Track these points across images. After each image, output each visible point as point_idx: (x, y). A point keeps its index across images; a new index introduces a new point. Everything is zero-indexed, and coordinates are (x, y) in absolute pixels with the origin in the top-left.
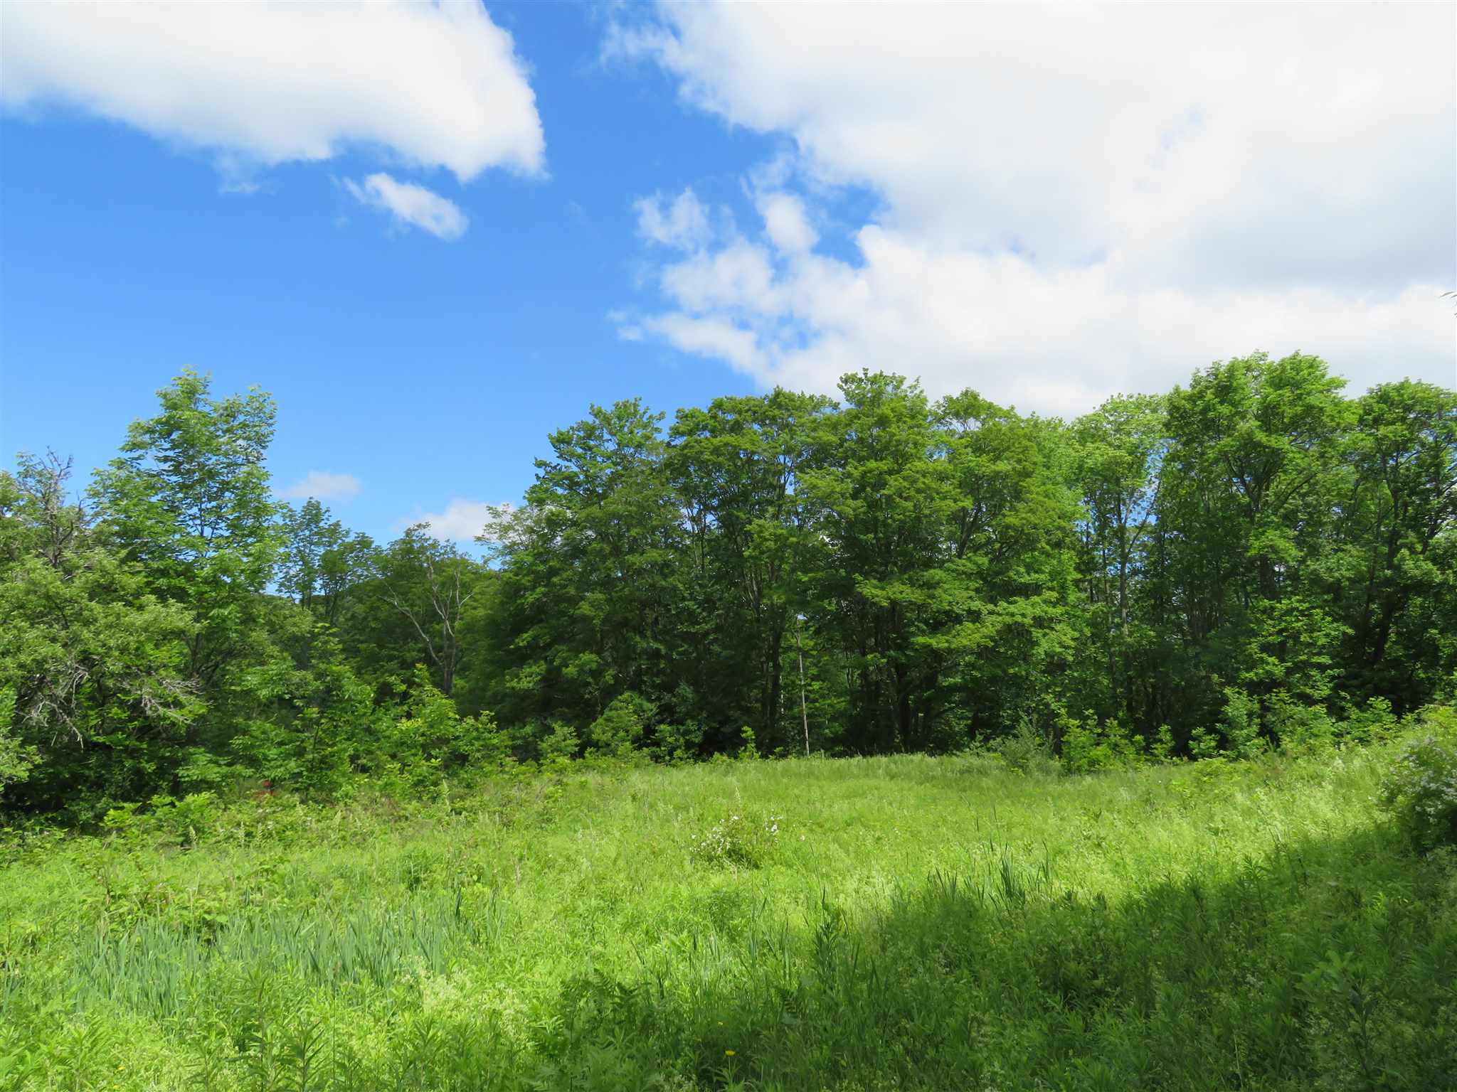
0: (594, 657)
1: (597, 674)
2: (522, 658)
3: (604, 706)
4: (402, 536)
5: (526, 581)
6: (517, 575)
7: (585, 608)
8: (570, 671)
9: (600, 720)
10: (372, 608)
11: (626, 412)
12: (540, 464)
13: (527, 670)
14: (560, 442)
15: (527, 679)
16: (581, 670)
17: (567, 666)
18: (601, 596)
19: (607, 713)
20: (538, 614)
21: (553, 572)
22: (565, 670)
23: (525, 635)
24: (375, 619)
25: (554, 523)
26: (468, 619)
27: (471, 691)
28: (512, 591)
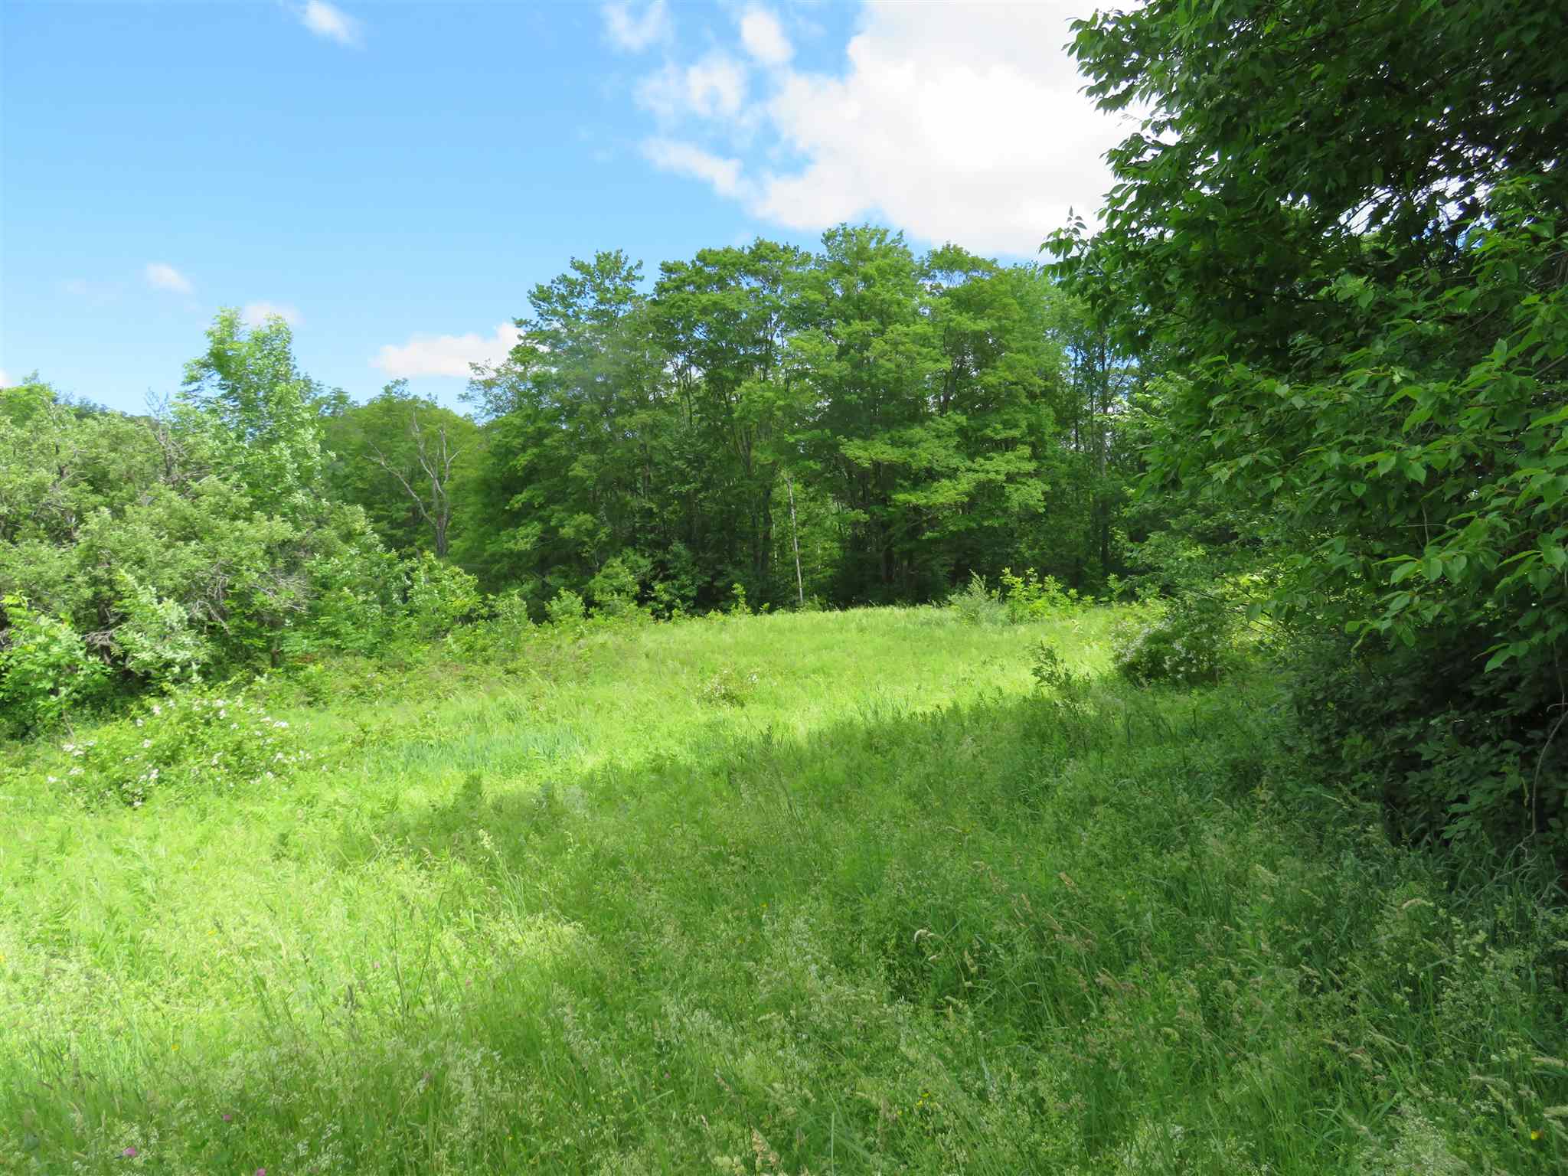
0: (588, 517)
1: (591, 534)
2: (516, 519)
3: (602, 563)
4: (382, 391)
5: (517, 442)
6: (505, 437)
7: (578, 470)
8: (567, 532)
9: (598, 577)
10: (357, 468)
11: (609, 265)
12: (520, 323)
13: (522, 531)
14: (541, 296)
15: (524, 539)
16: (578, 529)
17: (563, 526)
18: (593, 457)
19: (605, 571)
20: (531, 475)
21: (542, 434)
22: (562, 531)
23: (519, 497)
24: (362, 479)
25: (542, 383)
26: (457, 479)
27: (467, 550)
28: (505, 453)
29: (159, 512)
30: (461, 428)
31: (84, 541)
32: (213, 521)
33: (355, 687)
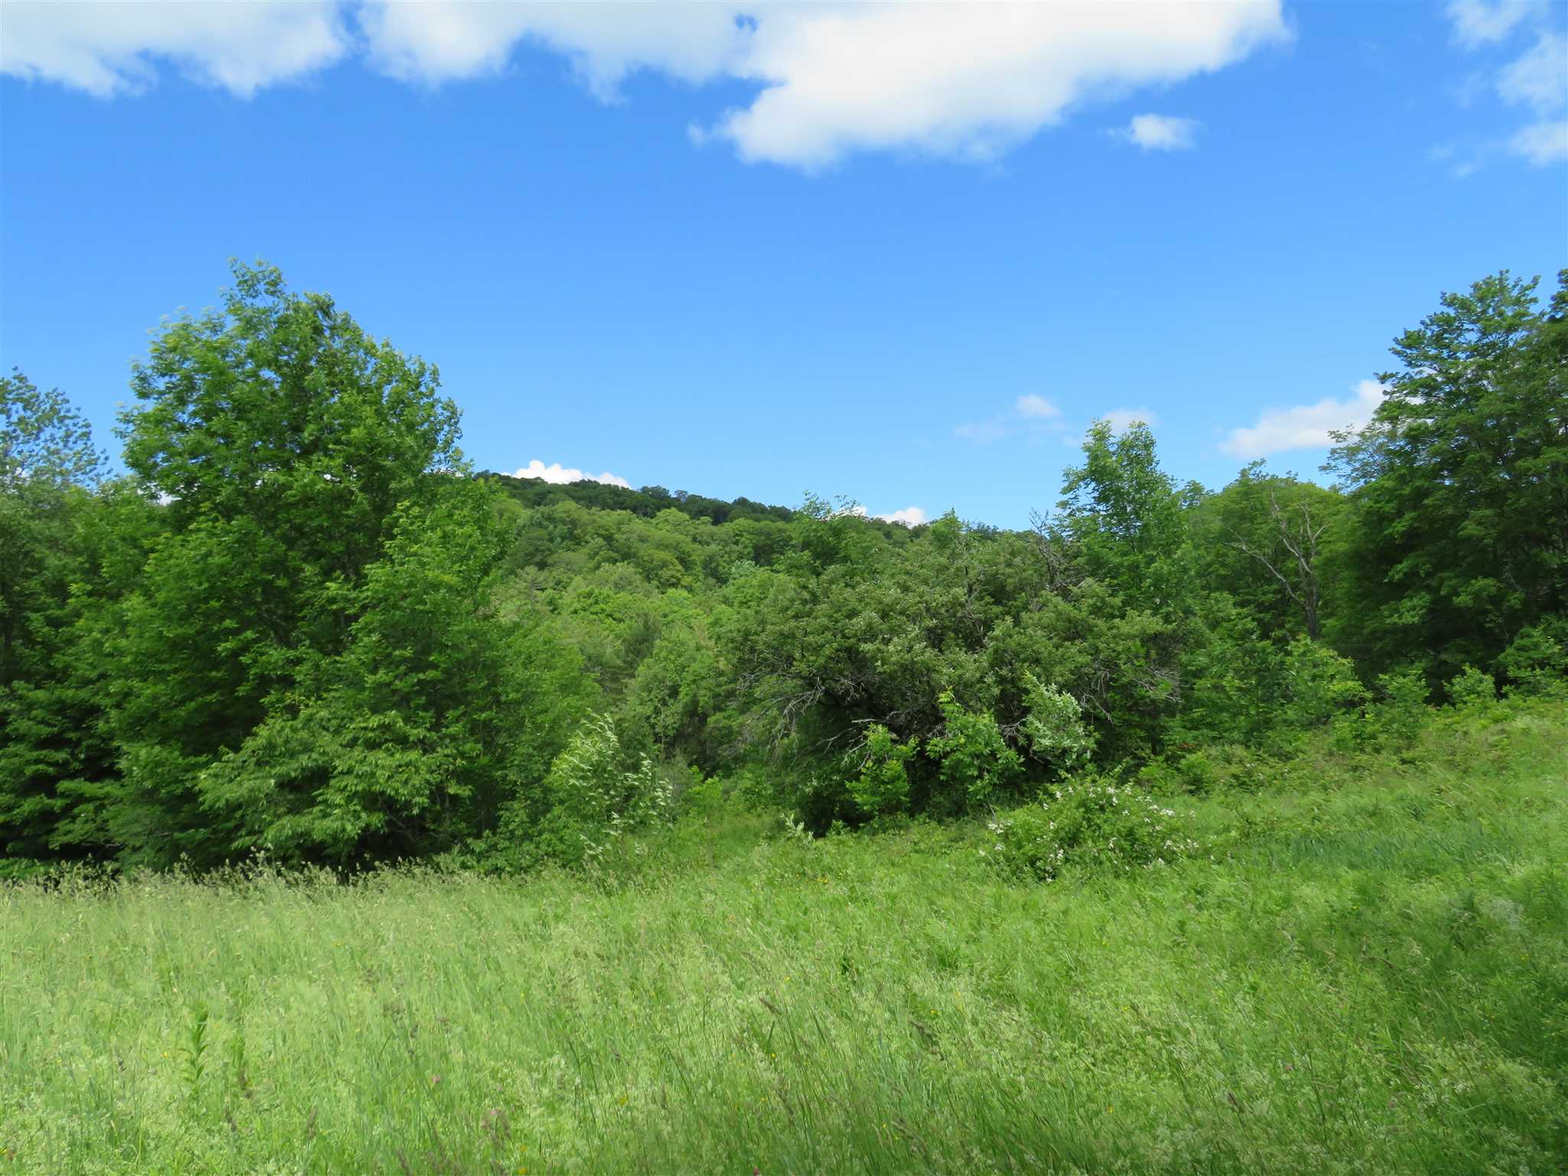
0: (1490, 581)
1: (1497, 600)
2: (1399, 590)
3: (1513, 633)
4: (1238, 476)
5: (1389, 508)
6: (1377, 502)
7: (1470, 528)
8: (1462, 600)
9: (1510, 650)
10: (1218, 555)
11: (1490, 291)
12: (1383, 379)
13: (1407, 603)
14: (1410, 344)
15: (1410, 612)
16: (1477, 595)
17: (1458, 595)
18: (1488, 512)
19: (1518, 642)
20: (1411, 541)
21: (1421, 494)
22: (1457, 600)
23: (1399, 567)
24: (1223, 565)
25: (1415, 437)
26: (1326, 553)
27: (1343, 630)
28: (1376, 520)
29: (1048, 616)
30: (1327, 500)
31: (991, 645)
32: (1092, 620)
33: (1235, 777)
